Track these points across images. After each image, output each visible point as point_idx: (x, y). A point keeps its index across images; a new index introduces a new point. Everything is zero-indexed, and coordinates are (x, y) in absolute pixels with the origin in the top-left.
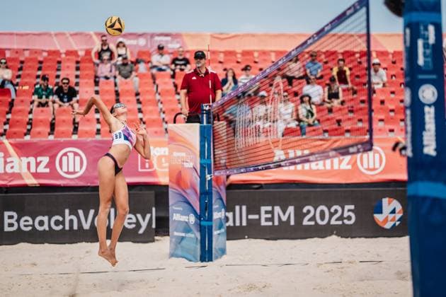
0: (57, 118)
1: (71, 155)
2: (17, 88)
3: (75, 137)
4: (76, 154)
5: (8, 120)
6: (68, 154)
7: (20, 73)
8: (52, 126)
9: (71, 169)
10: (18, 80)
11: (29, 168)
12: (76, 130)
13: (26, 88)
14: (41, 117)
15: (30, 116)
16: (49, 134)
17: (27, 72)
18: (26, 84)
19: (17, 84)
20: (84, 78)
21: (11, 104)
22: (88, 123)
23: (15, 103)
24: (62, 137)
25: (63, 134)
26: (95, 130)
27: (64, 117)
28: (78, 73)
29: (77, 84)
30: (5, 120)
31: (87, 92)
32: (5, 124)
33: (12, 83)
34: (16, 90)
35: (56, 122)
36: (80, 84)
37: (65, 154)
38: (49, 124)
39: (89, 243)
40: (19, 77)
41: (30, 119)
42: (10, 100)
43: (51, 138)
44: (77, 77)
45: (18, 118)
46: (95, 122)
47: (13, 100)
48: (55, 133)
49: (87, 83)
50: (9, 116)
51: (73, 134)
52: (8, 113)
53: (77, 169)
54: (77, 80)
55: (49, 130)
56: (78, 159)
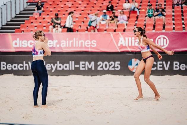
0: (156, 23)
1: (162, 39)
2: (140, 10)
3: (164, 31)
4: (164, 38)
5: (136, 24)
6: (161, 38)
7: (141, 4)
8: (154, 26)
9: (162, 45)
10: (140, 7)
12: (164, 28)
13: (143, 10)
14: (150, 22)
15: (145, 22)
16: (153, 30)
17: (144, 3)
18: (143, 9)
19: (140, 9)
20: (167, 6)
21: (137, 17)
22: (169, 25)
23: (139, 17)
24: (158, 31)
25: (159, 29)
26: (172, 28)
27: (159, 22)
28: (165, 3)
29: (165, 8)
30: (135, 24)
31: (169, 12)
32: (135, 25)
33: (138, 8)
34: (139, 12)
35: (156, 24)
36: (166, 8)
37: (160, 38)
38: (153, 26)
39: (170, 76)
40: (140, 6)
41: (145, 24)
42: (137, 16)
43: (154, 31)
44: (165, 5)
45: (140, 23)
46: (173, 24)
47: (138, 16)
48: (155, 29)
49: (169, 8)
50: (137, 22)
51: (163, 29)
52: (136, 21)
53: (165, 44)
54: (165, 7)
55: (153, 28)
56: (165, 40)
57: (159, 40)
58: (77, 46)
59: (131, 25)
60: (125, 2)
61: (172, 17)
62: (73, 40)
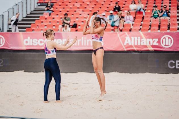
0: (161, 23)
1: (167, 38)
2: (145, 11)
3: (168, 31)
4: (169, 38)
5: (142, 24)
6: (166, 38)
7: (147, 5)
9: (167, 44)
10: (146, 8)
11: (150, 43)
12: (169, 28)
13: (149, 11)
14: (155, 23)
15: (150, 23)
16: (158, 30)
17: (150, 5)
19: (146, 10)
20: (172, 7)
21: (143, 18)
22: (174, 25)
23: (144, 17)
25: (164, 30)
26: (177, 28)
27: (164, 23)
28: (170, 5)
29: (170, 9)
31: (174, 12)
32: (141, 26)
33: (143, 9)
34: (145, 12)
35: (161, 25)
36: (171, 9)
37: (165, 38)
38: (158, 26)
39: (174, 74)
40: (146, 7)
42: (143, 16)
43: (159, 31)
44: (170, 6)
45: (146, 23)
46: (177, 24)
47: (144, 16)
48: (160, 29)
49: (174, 9)
50: (142, 23)
51: (168, 30)
52: (142, 21)
53: (169, 44)
54: (170, 8)
55: (158, 28)
56: (170, 40)
57: (164, 40)
58: (85, 44)
59: (137, 25)
60: (132, 4)
61: (176, 18)
62: (81, 39)
